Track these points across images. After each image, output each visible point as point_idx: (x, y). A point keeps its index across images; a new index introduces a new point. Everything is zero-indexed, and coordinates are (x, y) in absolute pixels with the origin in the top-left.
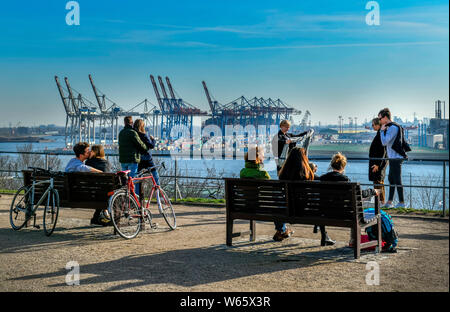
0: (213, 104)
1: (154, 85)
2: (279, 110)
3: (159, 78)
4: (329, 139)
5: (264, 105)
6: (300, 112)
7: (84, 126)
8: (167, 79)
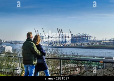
0: (72, 35)
1: (58, 30)
2: (88, 37)
3: (59, 29)
4: (100, 43)
5: (84, 35)
6: (93, 37)
7: (41, 40)
8: (61, 29)
